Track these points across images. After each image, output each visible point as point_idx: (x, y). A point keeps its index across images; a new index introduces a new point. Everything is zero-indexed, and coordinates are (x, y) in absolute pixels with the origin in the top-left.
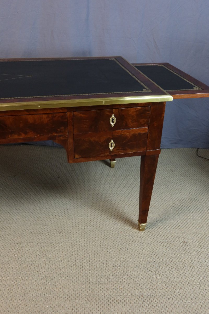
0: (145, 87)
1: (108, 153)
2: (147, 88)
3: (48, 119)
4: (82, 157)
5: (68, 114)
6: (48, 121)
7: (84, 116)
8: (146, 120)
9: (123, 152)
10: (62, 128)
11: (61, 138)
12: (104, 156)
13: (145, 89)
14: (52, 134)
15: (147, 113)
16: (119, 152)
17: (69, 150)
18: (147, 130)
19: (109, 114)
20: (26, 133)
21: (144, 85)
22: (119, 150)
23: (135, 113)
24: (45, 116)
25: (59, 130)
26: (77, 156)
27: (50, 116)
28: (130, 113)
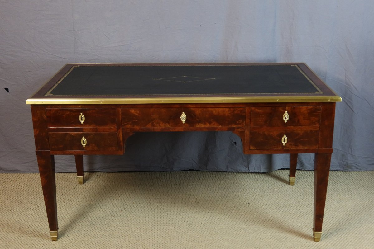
0: (319, 90)
1: (281, 148)
2: (320, 91)
3: (230, 112)
4: (257, 150)
5: (247, 109)
6: (229, 114)
7: (260, 111)
8: (317, 119)
9: (295, 148)
10: (241, 121)
11: (239, 130)
12: (277, 150)
13: (318, 91)
14: (231, 125)
15: (318, 112)
16: (291, 147)
17: (245, 141)
18: (319, 128)
19: (282, 111)
20: (210, 123)
21: (318, 89)
22: (291, 145)
23: (306, 112)
24: (227, 110)
25: (238, 122)
26: (252, 148)
27: (232, 109)
28: (302, 111)
